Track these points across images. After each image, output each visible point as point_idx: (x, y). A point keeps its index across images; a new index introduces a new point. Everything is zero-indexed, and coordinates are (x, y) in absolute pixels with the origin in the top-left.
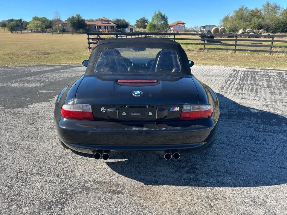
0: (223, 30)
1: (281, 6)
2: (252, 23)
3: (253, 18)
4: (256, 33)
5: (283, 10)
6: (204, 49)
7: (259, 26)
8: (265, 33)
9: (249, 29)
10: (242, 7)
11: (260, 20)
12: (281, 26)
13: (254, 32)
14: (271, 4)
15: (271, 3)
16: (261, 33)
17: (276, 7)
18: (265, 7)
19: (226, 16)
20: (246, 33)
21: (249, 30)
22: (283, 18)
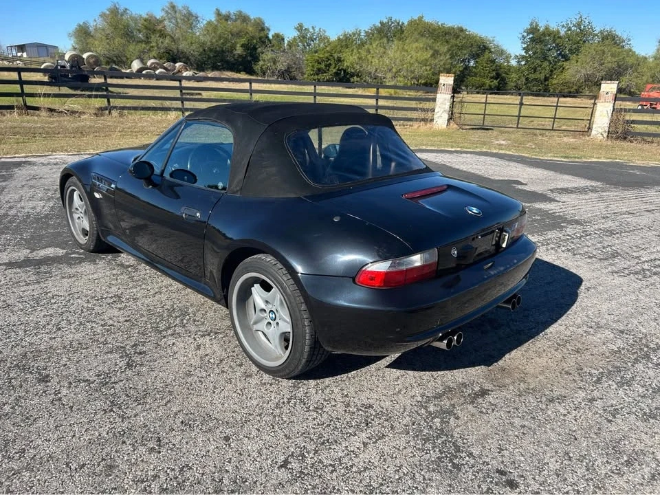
0: (94, 59)
1: (199, 15)
2: (152, 47)
3: (153, 37)
4: (169, 70)
5: (205, 22)
6: (110, 109)
7: (169, 53)
8: (187, 70)
9: (152, 61)
10: (115, 6)
11: (167, 41)
12: (209, 58)
13: (165, 68)
14: (180, 8)
15: (179, 6)
16: (179, 71)
17: (190, 14)
18: (167, 12)
19: (81, 24)
20: (150, 69)
21: (153, 63)
22: (211, 39)
